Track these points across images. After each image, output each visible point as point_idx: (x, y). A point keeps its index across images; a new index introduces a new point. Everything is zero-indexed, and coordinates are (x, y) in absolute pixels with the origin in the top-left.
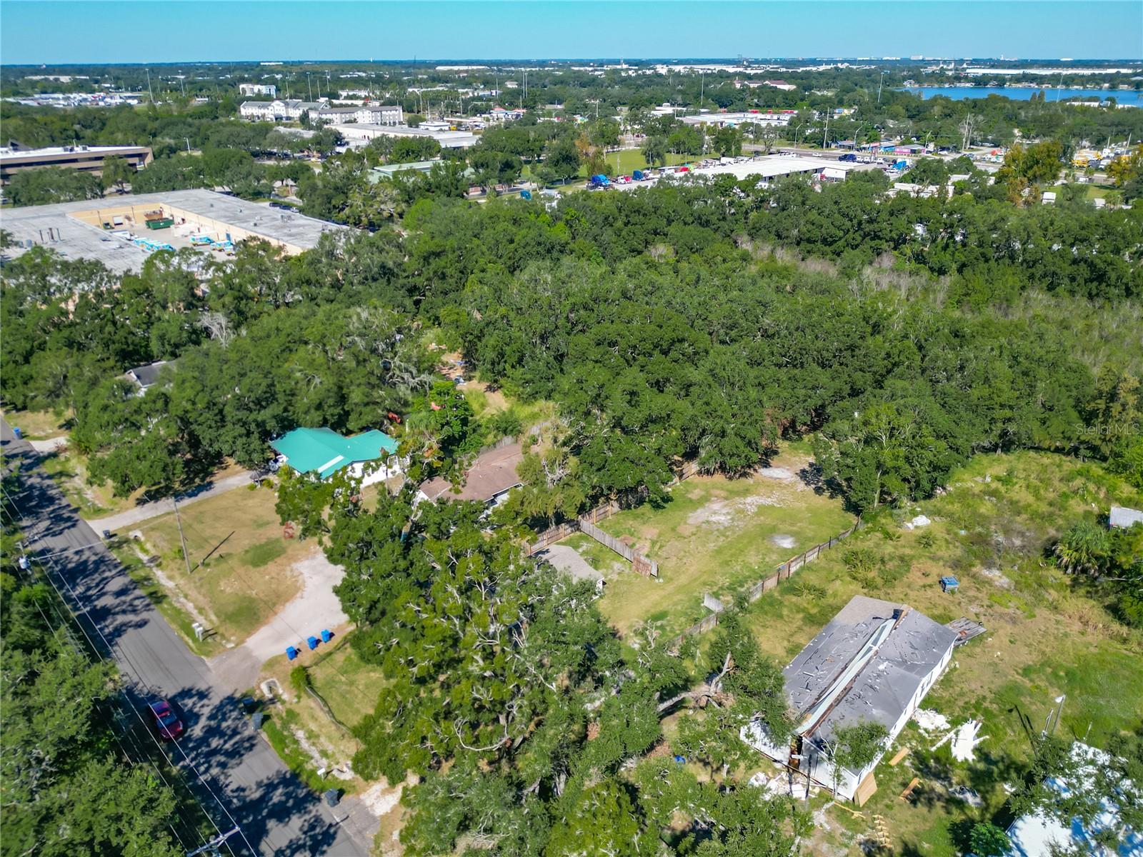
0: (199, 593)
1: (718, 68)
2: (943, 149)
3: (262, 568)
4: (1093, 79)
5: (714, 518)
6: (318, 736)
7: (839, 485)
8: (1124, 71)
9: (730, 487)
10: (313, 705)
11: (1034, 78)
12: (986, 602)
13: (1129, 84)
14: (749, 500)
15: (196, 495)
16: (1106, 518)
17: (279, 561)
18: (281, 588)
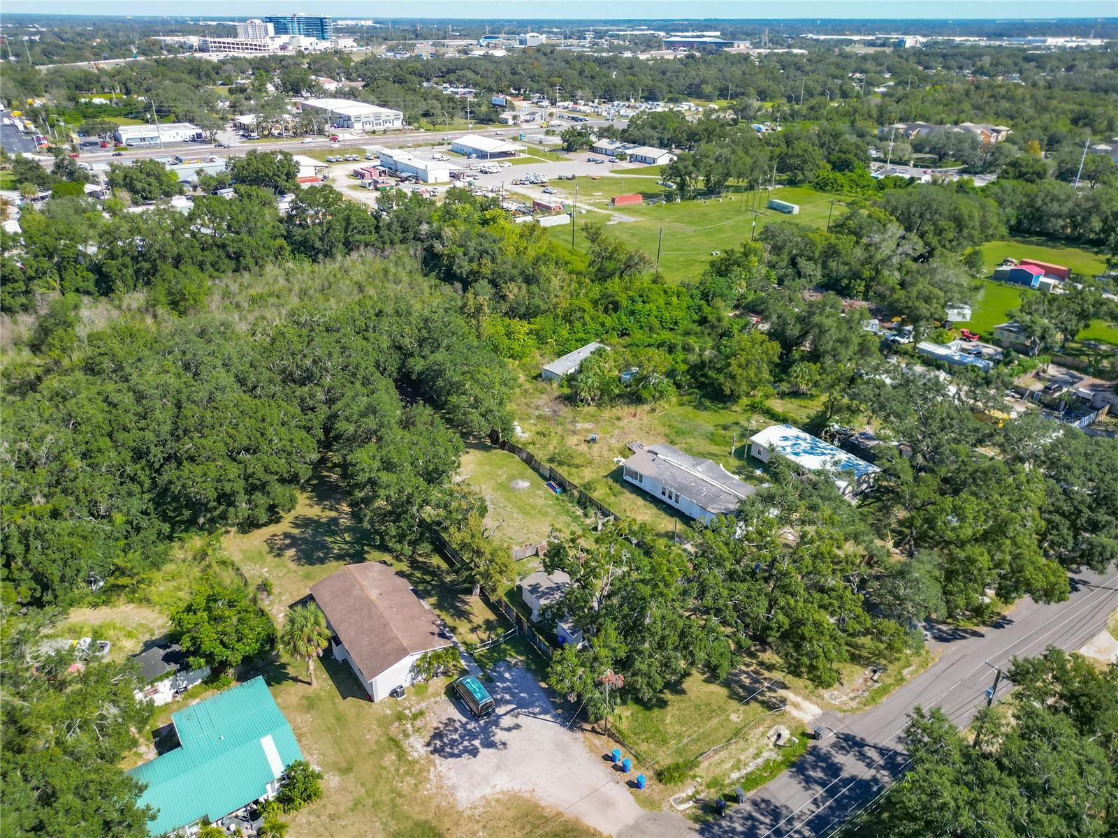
16: (540, 375)
17: (448, 826)
18: (511, 814)
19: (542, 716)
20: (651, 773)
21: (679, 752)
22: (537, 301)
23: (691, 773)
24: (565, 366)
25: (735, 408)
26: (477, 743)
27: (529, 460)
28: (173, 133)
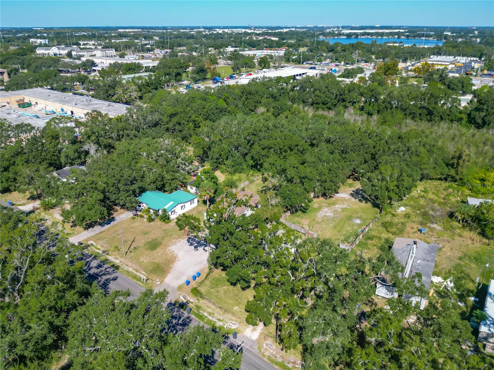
0: (133, 263)
1: (243, 30)
2: (347, 64)
3: (156, 251)
4: (391, 34)
5: (327, 214)
6: (213, 314)
7: (367, 198)
8: (401, 31)
9: (327, 202)
10: (206, 302)
11: (369, 34)
12: (437, 236)
13: (405, 36)
14: (337, 206)
15: (110, 224)
16: (465, 202)
17: (161, 247)
18: (168, 258)
20: (195, 286)
23: (199, 298)
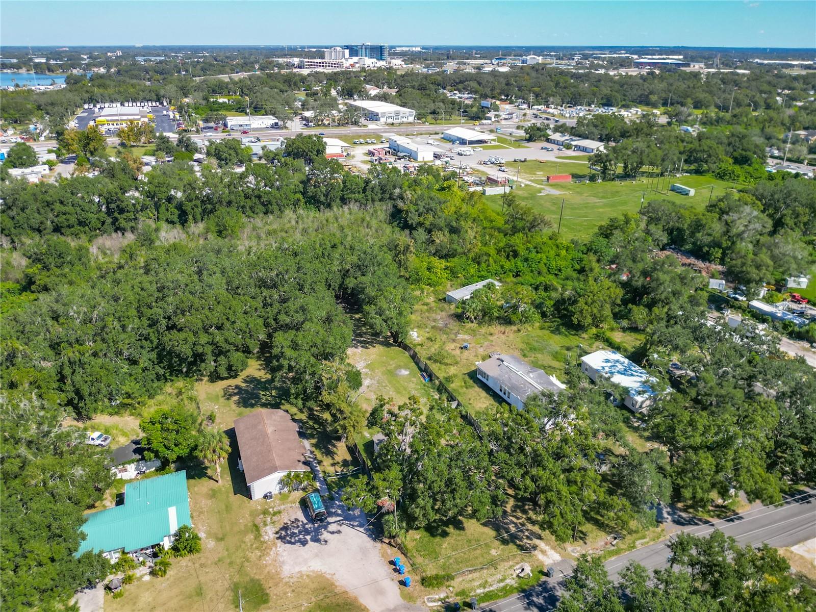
3: (274, 597)
6: (487, 581)
16: (444, 299)
17: (270, 585)
18: (312, 586)
19: (358, 528)
20: (418, 578)
21: (444, 567)
22: (455, 246)
23: (448, 583)
24: (462, 294)
25: (585, 335)
26: (308, 537)
27: (414, 357)
28: (260, 122)
